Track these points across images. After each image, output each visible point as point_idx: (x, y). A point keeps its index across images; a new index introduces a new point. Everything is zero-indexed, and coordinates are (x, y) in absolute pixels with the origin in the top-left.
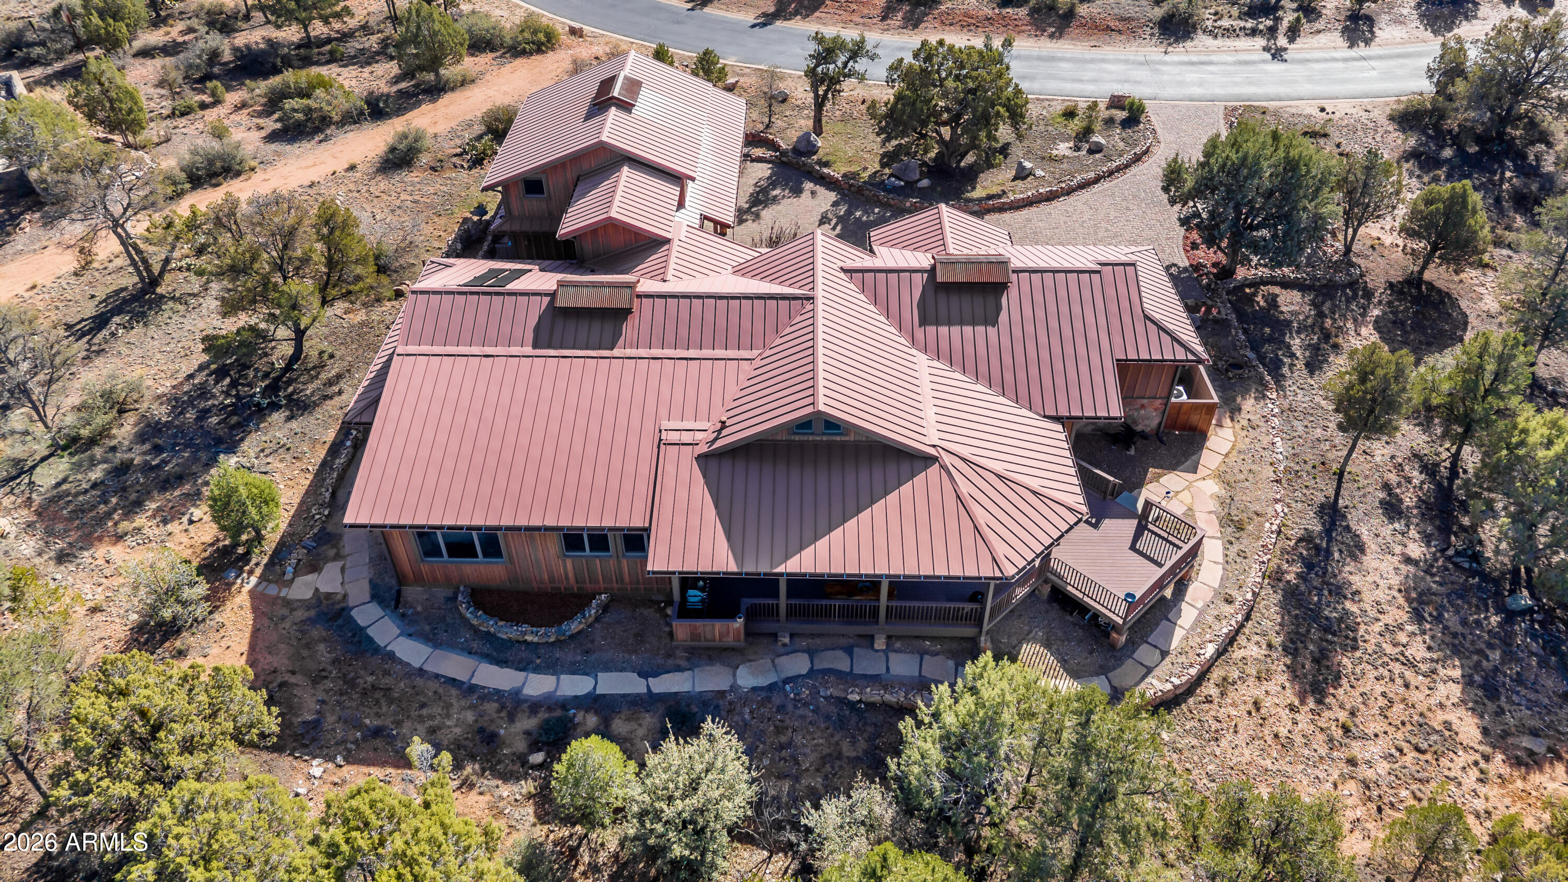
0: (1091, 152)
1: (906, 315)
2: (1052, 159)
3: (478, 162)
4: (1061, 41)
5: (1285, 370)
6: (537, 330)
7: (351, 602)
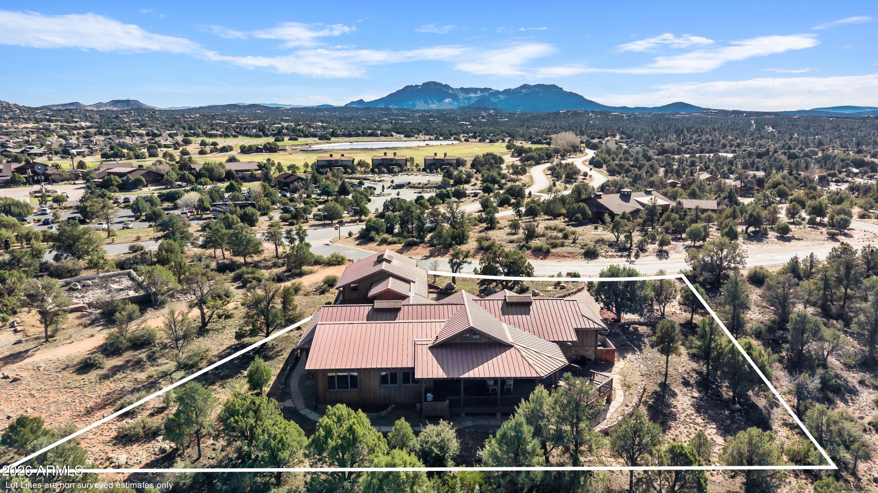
0: (561, 289)
1: (497, 312)
2: (547, 291)
3: (323, 293)
4: (545, 261)
5: (643, 347)
6: (368, 316)
7: (298, 408)
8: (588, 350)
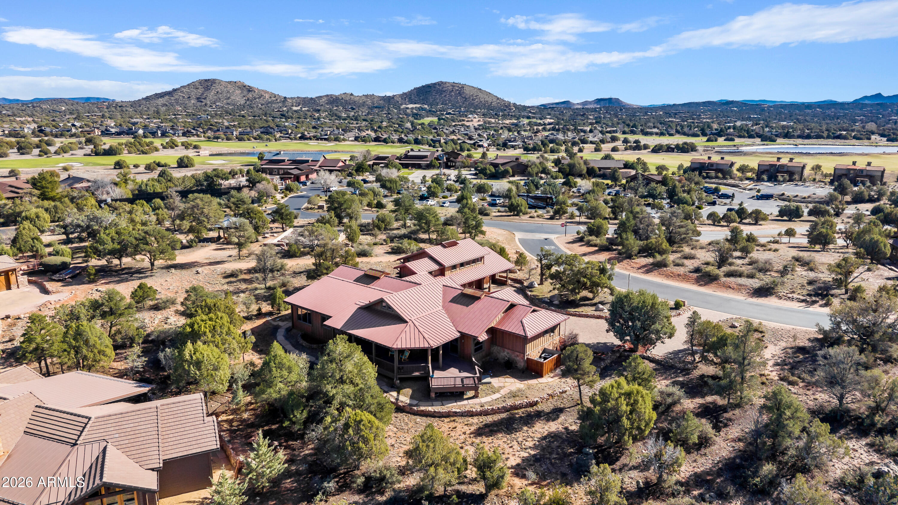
8: (518, 356)
